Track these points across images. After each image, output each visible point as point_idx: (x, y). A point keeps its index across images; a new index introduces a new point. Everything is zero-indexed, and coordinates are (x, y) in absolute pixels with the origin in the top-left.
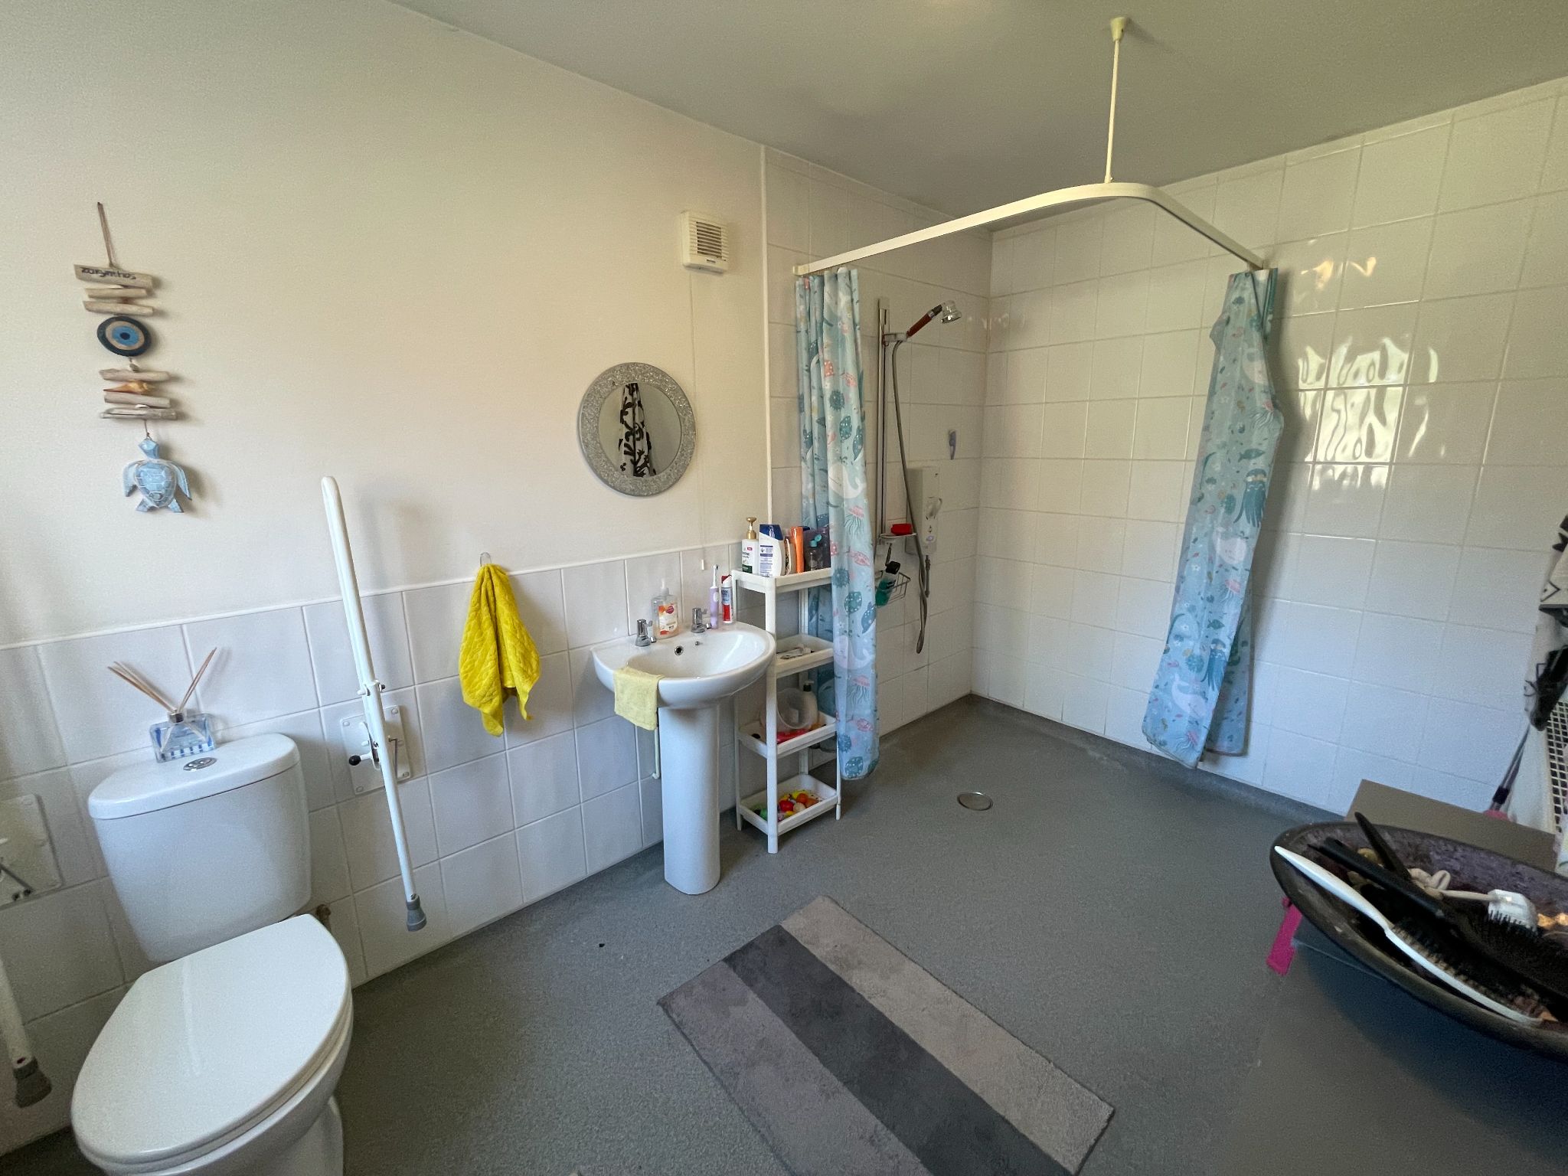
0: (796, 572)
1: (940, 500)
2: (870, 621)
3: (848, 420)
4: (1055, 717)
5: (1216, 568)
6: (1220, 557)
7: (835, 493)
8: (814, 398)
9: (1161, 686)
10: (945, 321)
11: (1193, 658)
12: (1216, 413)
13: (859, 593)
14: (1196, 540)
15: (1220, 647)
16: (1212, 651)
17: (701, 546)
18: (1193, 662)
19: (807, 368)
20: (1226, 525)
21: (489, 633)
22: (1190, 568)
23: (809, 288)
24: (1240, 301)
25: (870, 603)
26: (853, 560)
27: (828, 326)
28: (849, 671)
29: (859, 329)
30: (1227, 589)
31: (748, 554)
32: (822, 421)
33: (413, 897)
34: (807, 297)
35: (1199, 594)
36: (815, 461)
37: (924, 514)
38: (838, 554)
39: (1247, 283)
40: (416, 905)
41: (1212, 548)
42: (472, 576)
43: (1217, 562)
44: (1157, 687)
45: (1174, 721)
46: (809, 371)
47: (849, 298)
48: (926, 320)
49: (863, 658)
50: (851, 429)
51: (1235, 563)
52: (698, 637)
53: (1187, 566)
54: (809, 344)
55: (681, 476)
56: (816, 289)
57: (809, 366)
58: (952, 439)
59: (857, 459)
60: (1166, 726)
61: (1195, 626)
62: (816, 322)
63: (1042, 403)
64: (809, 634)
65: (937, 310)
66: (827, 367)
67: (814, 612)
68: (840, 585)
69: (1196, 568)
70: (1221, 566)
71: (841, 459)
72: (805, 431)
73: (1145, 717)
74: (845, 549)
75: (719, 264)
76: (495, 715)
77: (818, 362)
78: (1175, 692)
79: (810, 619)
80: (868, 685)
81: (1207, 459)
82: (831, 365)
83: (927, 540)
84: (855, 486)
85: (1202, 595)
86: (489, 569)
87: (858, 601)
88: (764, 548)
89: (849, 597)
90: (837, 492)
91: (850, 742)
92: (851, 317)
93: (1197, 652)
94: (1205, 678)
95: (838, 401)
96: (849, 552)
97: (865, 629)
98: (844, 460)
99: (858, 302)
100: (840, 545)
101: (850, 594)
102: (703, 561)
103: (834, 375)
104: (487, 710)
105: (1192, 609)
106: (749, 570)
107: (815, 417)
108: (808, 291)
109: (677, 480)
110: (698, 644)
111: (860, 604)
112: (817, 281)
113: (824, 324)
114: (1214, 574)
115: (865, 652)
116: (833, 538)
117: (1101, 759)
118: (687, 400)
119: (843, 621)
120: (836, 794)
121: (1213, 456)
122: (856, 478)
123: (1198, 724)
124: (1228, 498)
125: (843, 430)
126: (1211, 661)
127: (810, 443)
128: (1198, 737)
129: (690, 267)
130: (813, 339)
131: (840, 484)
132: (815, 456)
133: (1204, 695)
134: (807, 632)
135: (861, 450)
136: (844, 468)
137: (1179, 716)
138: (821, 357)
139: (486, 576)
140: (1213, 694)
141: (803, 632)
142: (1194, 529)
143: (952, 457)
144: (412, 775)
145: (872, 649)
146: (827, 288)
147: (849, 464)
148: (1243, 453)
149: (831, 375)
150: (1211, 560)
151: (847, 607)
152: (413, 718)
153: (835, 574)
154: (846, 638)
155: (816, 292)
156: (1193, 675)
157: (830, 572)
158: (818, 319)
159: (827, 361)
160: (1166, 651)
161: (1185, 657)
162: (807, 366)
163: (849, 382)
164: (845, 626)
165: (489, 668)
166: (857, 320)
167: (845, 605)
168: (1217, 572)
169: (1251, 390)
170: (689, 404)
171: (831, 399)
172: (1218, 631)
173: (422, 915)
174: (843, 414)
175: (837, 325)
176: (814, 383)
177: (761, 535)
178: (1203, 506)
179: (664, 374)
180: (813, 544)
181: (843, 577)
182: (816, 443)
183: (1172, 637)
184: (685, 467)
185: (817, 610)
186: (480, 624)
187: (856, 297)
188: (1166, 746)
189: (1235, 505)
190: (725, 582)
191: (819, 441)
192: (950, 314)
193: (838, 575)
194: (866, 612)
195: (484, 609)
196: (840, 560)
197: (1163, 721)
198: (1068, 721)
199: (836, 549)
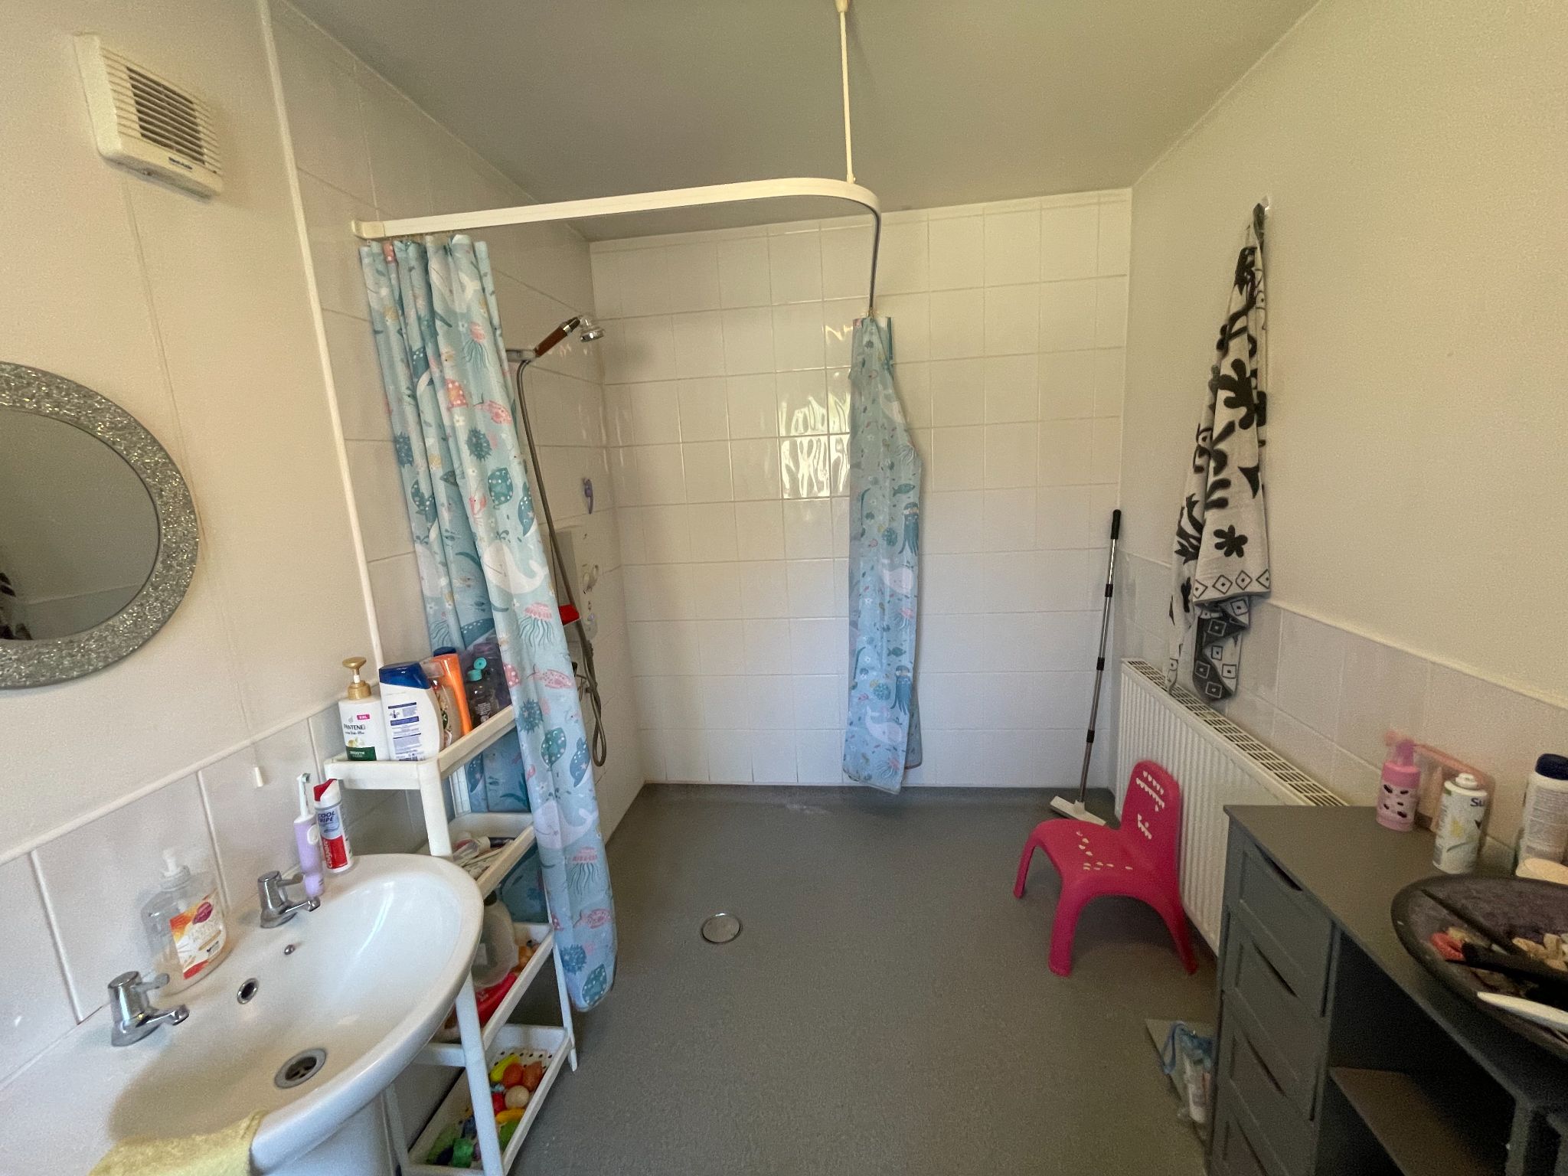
0: (462, 735)
1: (596, 567)
2: (584, 766)
3: (504, 474)
4: (745, 779)
5: (887, 598)
6: (890, 588)
7: (497, 586)
8: (432, 441)
9: (856, 721)
10: (586, 339)
11: (880, 687)
12: (866, 451)
13: (560, 730)
14: (864, 574)
15: (905, 673)
16: (898, 678)
17: (247, 742)
18: (882, 692)
19: (409, 392)
20: (891, 558)
22: (864, 603)
23: (396, 260)
24: (870, 344)
25: (580, 739)
26: (543, 683)
27: (446, 327)
28: (565, 850)
29: (501, 335)
30: (902, 618)
31: (361, 728)
32: (451, 478)
34: (393, 276)
35: (875, 625)
36: (449, 542)
37: (581, 587)
38: (520, 682)
39: (873, 328)
41: (881, 581)
43: (887, 593)
44: (851, 724)
45: (873, 752)
46: (414, 396)
47: (479, 287)
48: (558, 336)
49: (582, 822)
50: (510, 488)
51: (904, 592)
52: (287, 934)
53: (861, 601)
54: (408, 352)
55: (172, 611)
56: (413, 263)
57: (413, 388)
58: (588, 492)
59: (528, 534)
60: (867, 760)
61: (876, 656)
62: (419, 318)
63: (727, 440)
64: (473, 811)
65: (575, 324)
66: (453, 393)
67: (478, 776)
68: (531, 726)
69: (868, 601)
70: (891, 596)
71: (499, 535)
72: (417, 493)
73: (845, 756)
74: (529, 672)
75: (198, 175)
77: (431, 382)
78: (869, 722)
79: (472, 787)
80: (594, 857)
81: (863, 495)
82: (460, 388)
83: (588, 620)
84: (531, 574)
85: (877, 626)
87: (560, 742)
88: (397, 710)
89: (547, 740)
90: (502, 587)
91: (584, 953)
92: (486, 315)
93: (882, 681)
94: (895, 702)
95: (479, 446)
96: (534, 673)
97: (578, 781)
98: (504, 535)
99: (493, 292)
100: (521, 667)
101: (546, 735)
102: (257, 770)
103: (467, 404)
105: (871, 641)
106: (369, 755)
107: (438, 471)
108: (393, 265)
109: (163, 623)
110: (291, 949)
111: (564, 743)
112: (412, 250)
113: (438, 323)
114: (887, 606)
115: (582, 812)
116: (507, 658)
117: (802, 810)
118: (161, 449)
119: (544, 779)
120: (565, 1036)
121: (868, 493)
122: (531, 562)
123: (896, 750)
124: (888, 532)
125: (496, 489)
126: (898, 688)
127: (433, 513)
128: (898, 762)
129: (120, 162)
130: (417, 345)
131: (504, 574)
132: (445, 534)
133: (897, 721)
134: (467, 807)
135: (532, 519)
136: (506, 549)
137: (877, 746)
138: (436, 375)
140: (905, 719)
141: (460, 811)
142: (862, 564)
143: (590, 512)
145: (592, 804)
146: (434, 265)
147: (514, 543)
148: (896, 488)
149: (462, 404)
150: (881, 592)
151: (547, 757)
153: (521, 715)
154: (553, 803)
155: (411, 269)
156: (884, 703)
157: (513, 711)
158: (424, 312)
159: (453, 382)
160: (854, 687)
161: (872, 689)
162: (408, 388)
163: (497, 415)
164: (548, 786)
166: (496, 321)
167: (543, 755)
168: (889, 602)
169: (894, 429)
170: (167, 456)
171: (469, 442)
172: (900, 658)
174: (492, 463)
175: (457, 326)
176: (428, 415)
177: (385, 688)
178: (865, 541)
179: (87, 394)
180: (476, 675)
181: (533, 714)
182: (445, 515)
183: (858, 671)
184: (181, 591)
185: (482, 771)
187: (490, 287)
188: (872, 780)
189: (896, 537)
190: (324, 797)
191: (449, 509)
192: (591, 330)
193: (526, 714)
194: (576, 754)
196: (524, 691)
197: (864, 756)
198: (760, 781)
199: (516, 676)
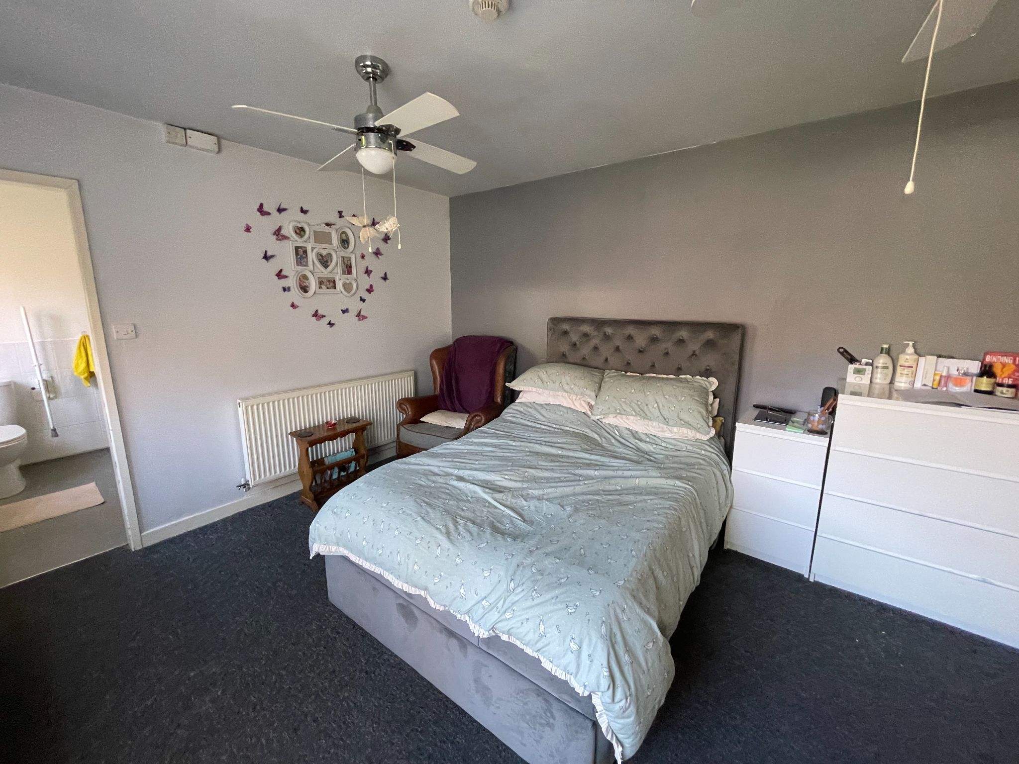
21: (84, 354)
33: (53, 427)
40: (54, 430)
42: (78, 337)
76: (86, 378)
86: (84, 336)
104: (82, 377)
139: (83, 338)
144: (56, 397)
152: (56, 381)
165: (83, 365)
173: (56, 433)
186: (80, 352)
195: (82, 347)
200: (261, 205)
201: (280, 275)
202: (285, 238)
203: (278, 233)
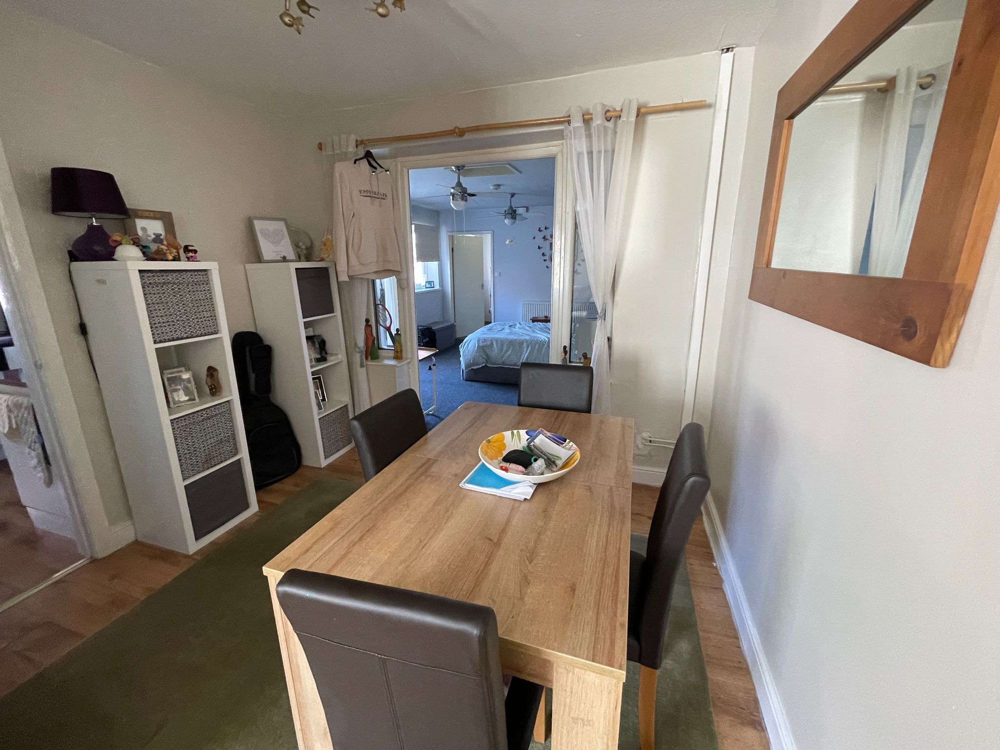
200: (540, 228)
201: (543, 255)
202: (547, 239)
203: (544, 238)
